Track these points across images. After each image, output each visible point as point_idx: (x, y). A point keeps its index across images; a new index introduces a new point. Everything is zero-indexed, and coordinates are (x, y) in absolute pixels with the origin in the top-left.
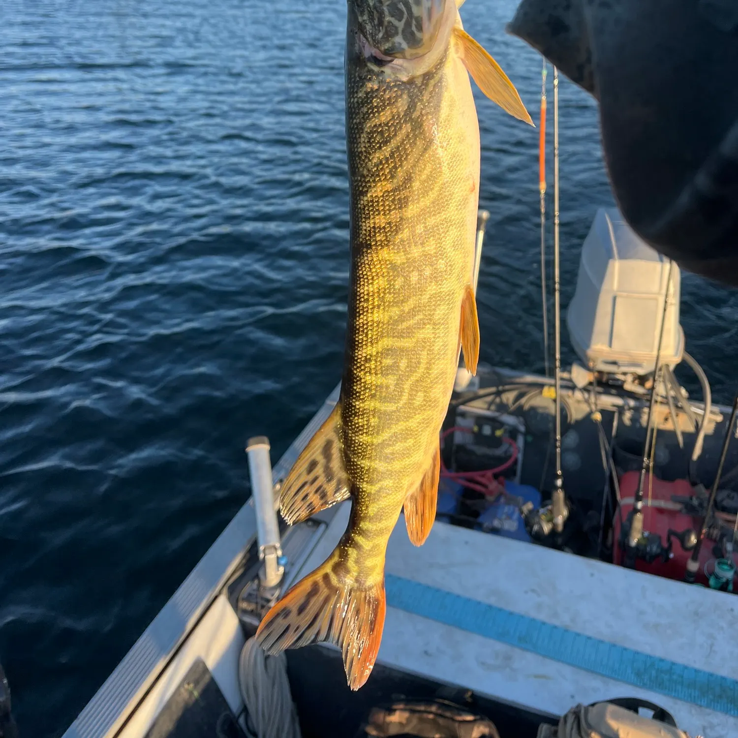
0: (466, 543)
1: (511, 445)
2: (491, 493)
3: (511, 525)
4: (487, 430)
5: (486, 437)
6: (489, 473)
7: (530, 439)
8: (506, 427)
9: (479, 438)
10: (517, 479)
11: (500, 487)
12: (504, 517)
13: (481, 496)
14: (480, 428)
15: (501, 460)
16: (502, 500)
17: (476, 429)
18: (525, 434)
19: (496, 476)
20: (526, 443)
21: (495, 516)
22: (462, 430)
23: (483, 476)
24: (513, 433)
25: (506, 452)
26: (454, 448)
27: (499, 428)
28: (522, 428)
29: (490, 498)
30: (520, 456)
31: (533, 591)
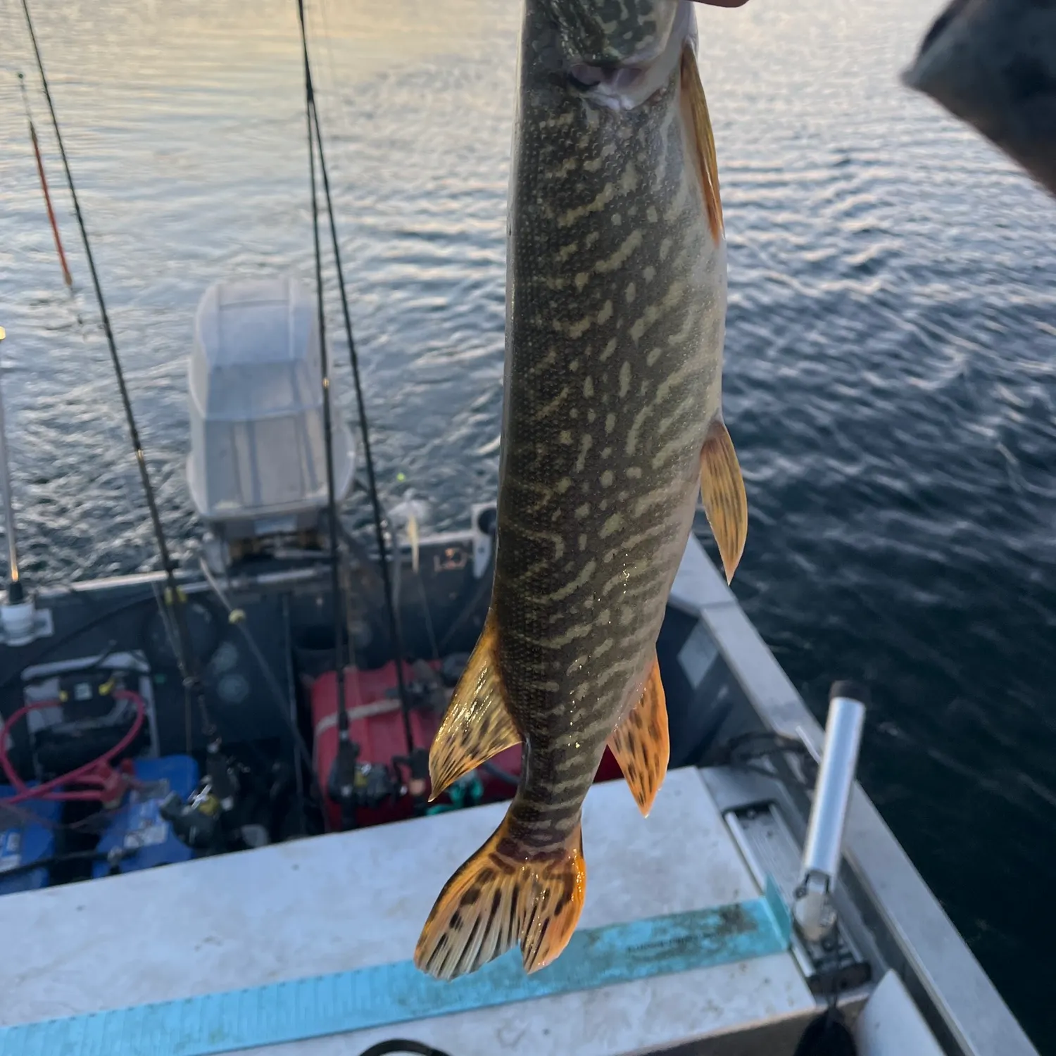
0: (80, 908)
1: (131, 700)
2: (112, 795)
3: (157, 833)
4: (84, 692)
5: (84, 702)
6: (102, 762)
7: (161, 679)
8: (117, 674)
9: (73, 708)
10: (155, 748)
11: (125, 776)
12: (141, 824)
13: (96, 806)
14: (70, 690)
15: (120, 730)
16: (134, 796)
17: (63, 696)
18: (151, 674)
19: (114, 762)
20: (155, 687)
21: (124, 834)
22: (39, 705)
23: (91, 772)
24: (131, 679)
25: (125, 714)
26: (33, 740)
27: (104, 682)
28: (144, 667)
29: (112, 804)
30: (151, 712)
31: (208, 940)
